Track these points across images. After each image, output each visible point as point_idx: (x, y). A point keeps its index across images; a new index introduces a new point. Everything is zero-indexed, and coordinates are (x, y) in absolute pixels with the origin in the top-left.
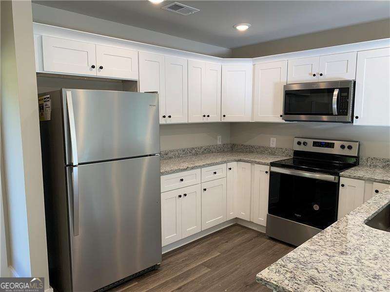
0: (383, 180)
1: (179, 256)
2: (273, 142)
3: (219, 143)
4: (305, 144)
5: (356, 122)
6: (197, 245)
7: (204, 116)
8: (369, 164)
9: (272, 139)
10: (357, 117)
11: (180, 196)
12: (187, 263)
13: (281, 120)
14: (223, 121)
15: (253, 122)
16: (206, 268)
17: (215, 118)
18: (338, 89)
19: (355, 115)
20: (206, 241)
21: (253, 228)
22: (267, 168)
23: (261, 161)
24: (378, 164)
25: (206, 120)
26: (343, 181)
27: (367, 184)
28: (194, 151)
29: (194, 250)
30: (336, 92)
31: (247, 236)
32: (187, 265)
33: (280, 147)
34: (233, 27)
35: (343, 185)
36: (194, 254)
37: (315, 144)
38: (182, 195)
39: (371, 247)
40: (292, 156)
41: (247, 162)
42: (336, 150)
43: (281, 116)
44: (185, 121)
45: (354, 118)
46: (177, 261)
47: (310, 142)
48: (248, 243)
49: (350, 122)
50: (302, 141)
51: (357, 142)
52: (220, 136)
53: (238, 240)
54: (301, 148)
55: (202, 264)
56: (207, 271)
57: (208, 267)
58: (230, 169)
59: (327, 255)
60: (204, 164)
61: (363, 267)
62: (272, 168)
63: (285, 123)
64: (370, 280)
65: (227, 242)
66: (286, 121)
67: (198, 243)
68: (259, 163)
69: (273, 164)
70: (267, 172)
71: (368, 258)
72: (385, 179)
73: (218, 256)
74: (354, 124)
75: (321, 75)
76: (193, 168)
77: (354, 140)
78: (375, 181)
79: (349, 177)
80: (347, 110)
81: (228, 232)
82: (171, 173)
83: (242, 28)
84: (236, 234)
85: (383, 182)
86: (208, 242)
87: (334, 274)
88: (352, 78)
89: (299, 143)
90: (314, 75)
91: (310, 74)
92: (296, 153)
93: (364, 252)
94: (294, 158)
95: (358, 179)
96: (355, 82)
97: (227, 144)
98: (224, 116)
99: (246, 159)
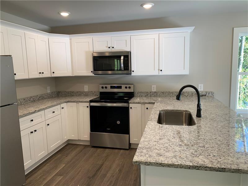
0: (149, 102)
1: (36, 175)
2: (86, 88)
3: (49, 91)
4: (106, 88)
5: (133, 74)
6: (46, 164)
7: (40, 73)
8: (139, 95)
9: (85, 86)
10: (133, 71)
11: (32, 132)
12: (44, 177)
13: (92, 74)
14: (52, 76)
15: (73, 76)
16: (59, 176)
17: (47, 74)
18: (123, 56)
19: (132, 70)
20: (51, 160)
21: (81, 144)
22: (88, 104)
23: (83, 100)
24: (143, 95)
25: (41, 76)
26: (131, 105)
27: (142, 105)
28: (32, 99)
29: (45, 168)
30: (122, 58)
31: (78, 149)
32: (44, 179)
33: (91, 91)
34: (58, 13)
35: (131, 108)
36: (47, 170)
37: (112, 87)
38: (33, 131)
39: (169, 133)
40: (99, 96)
41: (74, 102)
42: (123, 90)
43: (92, 72)
44: (27, 77)
45: (132, 72)
46: (36, 179)
47: (109, 86)
48: (80, 154)
49: (130, 74)
50: (104, 86)
51: (133, 84)
52: (49, 87)
53: (73, 154)
54: (104, 90)
55: (55, 175)
56: (61, 178)
57: (61, 175)
58: (63, 108)
59: (155, 141)
60: (46, 107)
61: (173, 143)
62: (91, 103)
63: (94, 76)
64: (179, 147)
65: (67, 156)
66: (95, 74)
67: (46, 163)
68: (82, 102)
69: (91, 101)
70: (87, 107)
71: (171, 138)
72: (150, 101)
73: (65, 166)
74: (132, 75)
75: (113, 47)
76: (39, 111)
77: (131, 83)
78: (146, 103)
79: (134, 103)
80: (129, 68)
81: (65, 150)
82: (24, 117)
83: (65, 14)
84: (71, 150)
85: (150, 103)
86: (54, 160)
87: (164, 149)
88: (129, 50)
89: (103, 88)
90: (109, 48)
91: (107, 47)
92: (101, 93)
93: (168, 136)
94: (100, 96)
95: (138, 103)
96: (131, 52)
97: (54, 92)
98: (53, 73)
99: (73, 100)
